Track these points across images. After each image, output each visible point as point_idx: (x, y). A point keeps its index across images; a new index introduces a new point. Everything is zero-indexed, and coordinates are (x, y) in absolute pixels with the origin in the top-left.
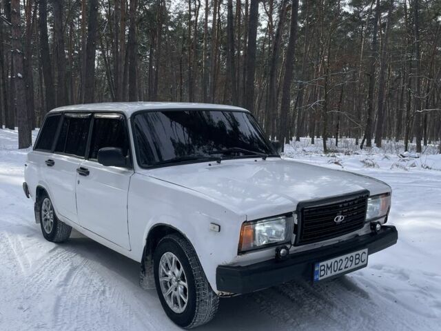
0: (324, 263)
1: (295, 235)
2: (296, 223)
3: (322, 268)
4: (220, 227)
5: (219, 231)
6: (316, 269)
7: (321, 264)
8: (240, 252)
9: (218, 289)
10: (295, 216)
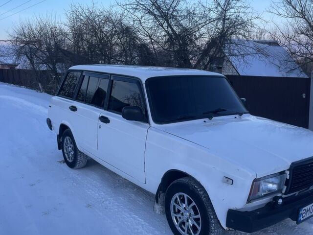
0: (306, 208)
1: (286, 187)
2: (288, 178)
3: (304, 211)
4: (233, 180)
5: (232, 184)
6: (300, 213)
7: (303, 209)
8: (249, 201)
9: (227, 226)
10: (288, 172)
